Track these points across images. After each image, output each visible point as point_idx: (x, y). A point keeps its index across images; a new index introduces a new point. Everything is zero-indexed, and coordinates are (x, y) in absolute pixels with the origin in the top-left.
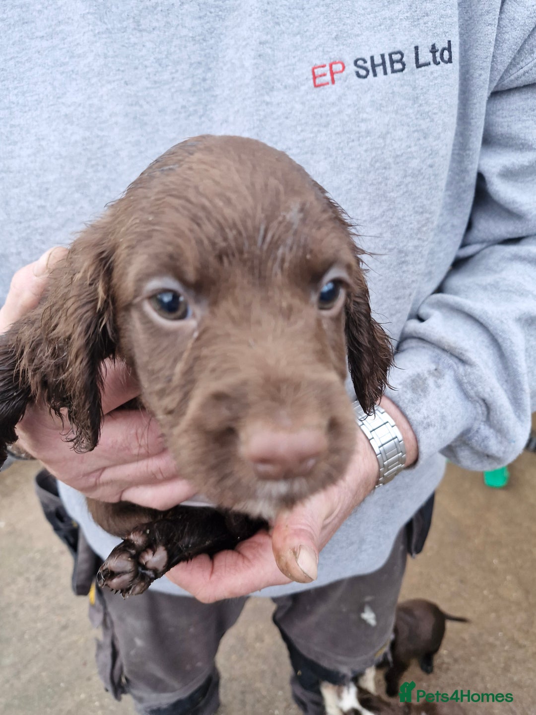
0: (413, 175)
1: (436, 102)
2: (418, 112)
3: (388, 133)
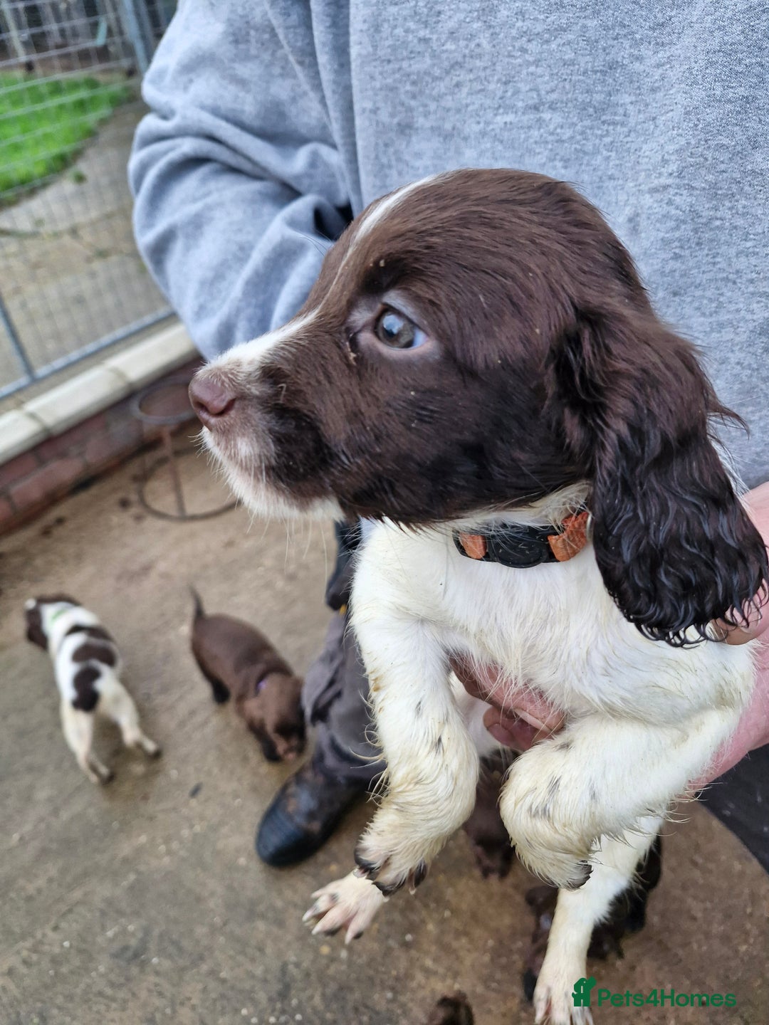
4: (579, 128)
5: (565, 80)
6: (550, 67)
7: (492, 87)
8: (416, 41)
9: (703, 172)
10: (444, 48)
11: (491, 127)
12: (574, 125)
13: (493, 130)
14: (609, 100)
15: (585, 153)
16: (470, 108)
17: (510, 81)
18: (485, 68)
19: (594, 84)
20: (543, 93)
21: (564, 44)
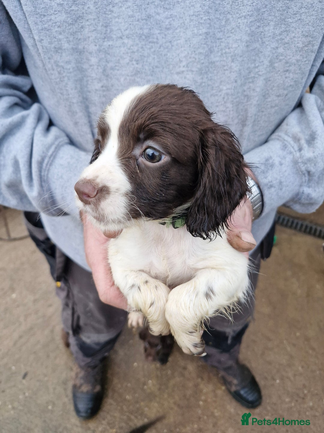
4: (140, 45)
5: (130, 24)
6: (124, 18)
7: (99, 28)
8: (56, 5)
9: (195, 64)
10: (71, 9)
11: (103, 47)
12: (137, 44)
13: (104, 49)
14: (150, 32)
15: (144, 57)
16: (91, 39)
17: (108, 26)
18: (94, 19)
19: (143, 25)
20: (123, 30)
21: (127, 8)
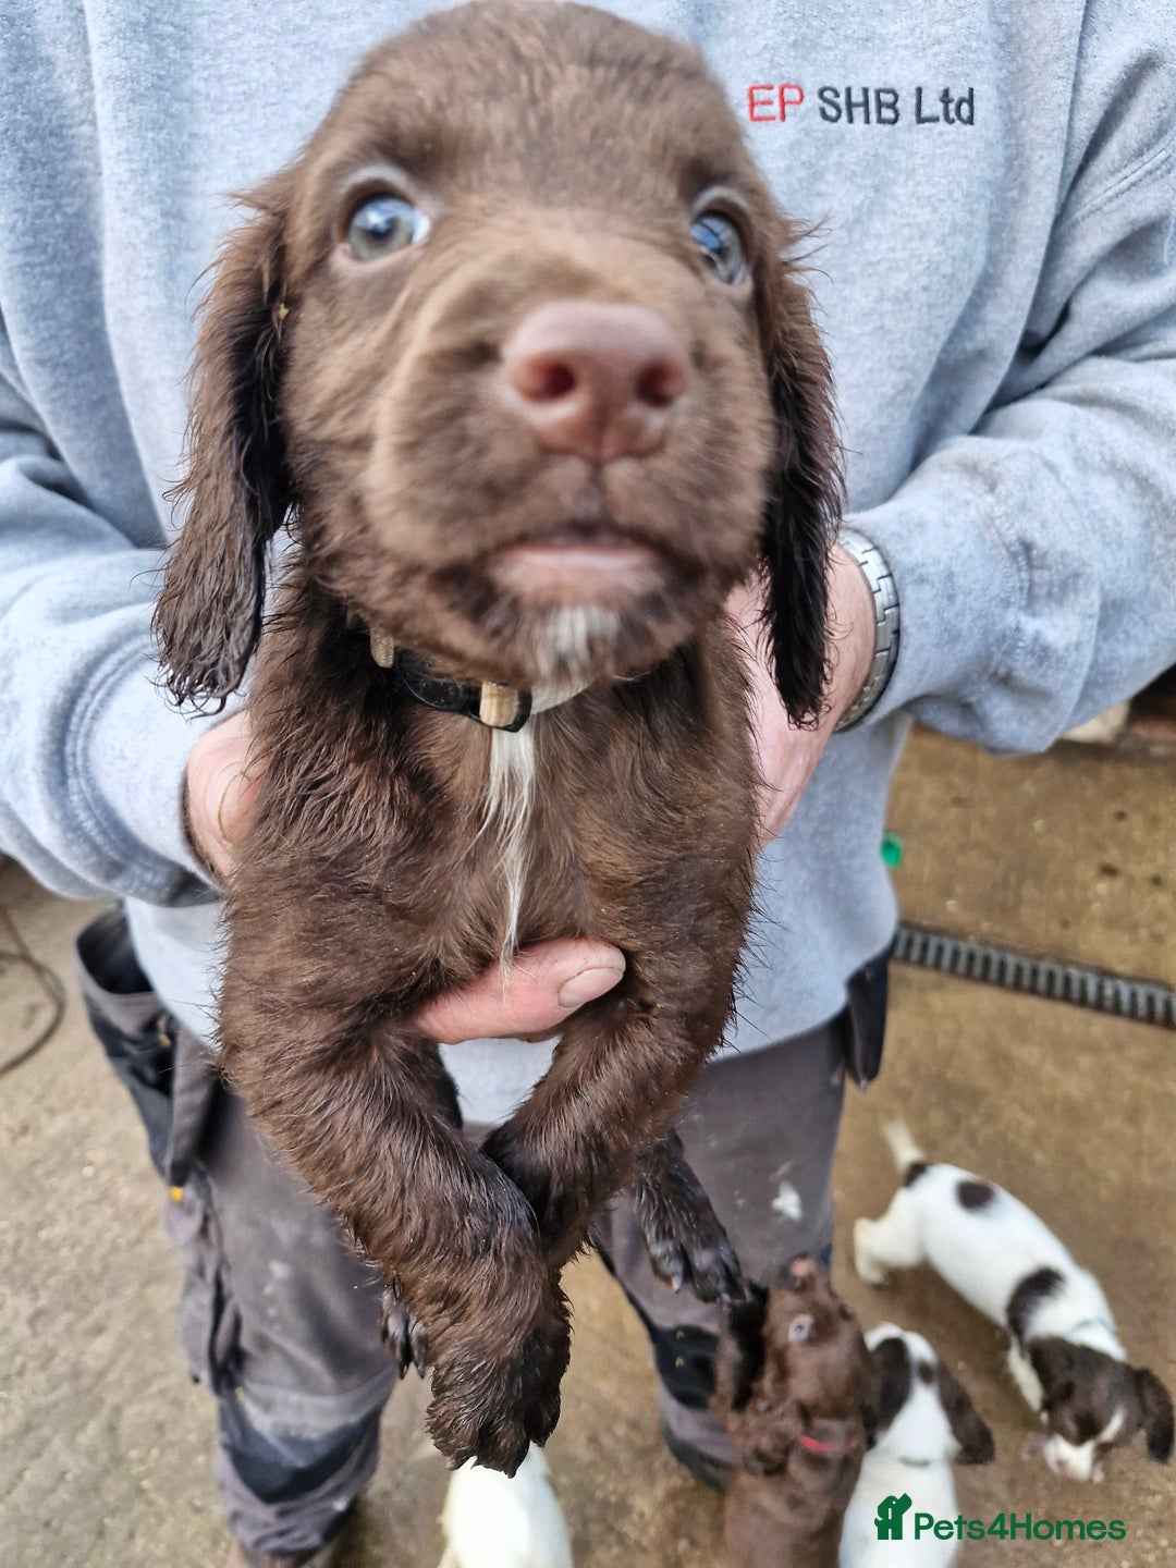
0: (896, 301)
1: (944, 181)
2: (913, 193)
3: (857, 221)
